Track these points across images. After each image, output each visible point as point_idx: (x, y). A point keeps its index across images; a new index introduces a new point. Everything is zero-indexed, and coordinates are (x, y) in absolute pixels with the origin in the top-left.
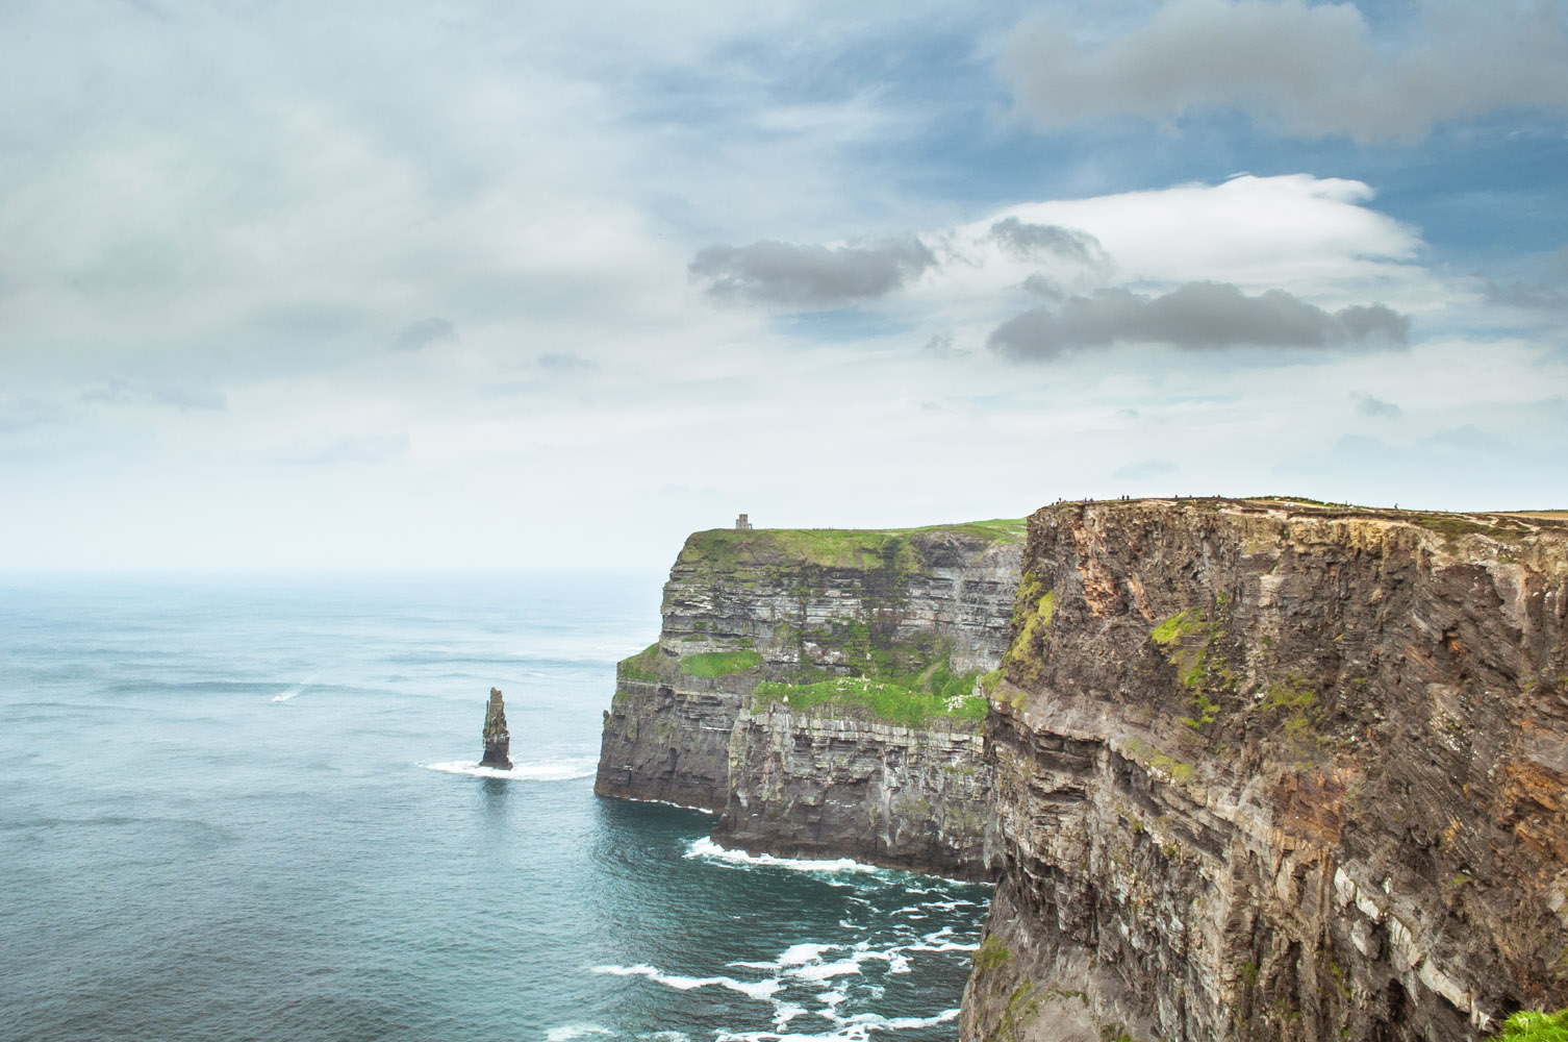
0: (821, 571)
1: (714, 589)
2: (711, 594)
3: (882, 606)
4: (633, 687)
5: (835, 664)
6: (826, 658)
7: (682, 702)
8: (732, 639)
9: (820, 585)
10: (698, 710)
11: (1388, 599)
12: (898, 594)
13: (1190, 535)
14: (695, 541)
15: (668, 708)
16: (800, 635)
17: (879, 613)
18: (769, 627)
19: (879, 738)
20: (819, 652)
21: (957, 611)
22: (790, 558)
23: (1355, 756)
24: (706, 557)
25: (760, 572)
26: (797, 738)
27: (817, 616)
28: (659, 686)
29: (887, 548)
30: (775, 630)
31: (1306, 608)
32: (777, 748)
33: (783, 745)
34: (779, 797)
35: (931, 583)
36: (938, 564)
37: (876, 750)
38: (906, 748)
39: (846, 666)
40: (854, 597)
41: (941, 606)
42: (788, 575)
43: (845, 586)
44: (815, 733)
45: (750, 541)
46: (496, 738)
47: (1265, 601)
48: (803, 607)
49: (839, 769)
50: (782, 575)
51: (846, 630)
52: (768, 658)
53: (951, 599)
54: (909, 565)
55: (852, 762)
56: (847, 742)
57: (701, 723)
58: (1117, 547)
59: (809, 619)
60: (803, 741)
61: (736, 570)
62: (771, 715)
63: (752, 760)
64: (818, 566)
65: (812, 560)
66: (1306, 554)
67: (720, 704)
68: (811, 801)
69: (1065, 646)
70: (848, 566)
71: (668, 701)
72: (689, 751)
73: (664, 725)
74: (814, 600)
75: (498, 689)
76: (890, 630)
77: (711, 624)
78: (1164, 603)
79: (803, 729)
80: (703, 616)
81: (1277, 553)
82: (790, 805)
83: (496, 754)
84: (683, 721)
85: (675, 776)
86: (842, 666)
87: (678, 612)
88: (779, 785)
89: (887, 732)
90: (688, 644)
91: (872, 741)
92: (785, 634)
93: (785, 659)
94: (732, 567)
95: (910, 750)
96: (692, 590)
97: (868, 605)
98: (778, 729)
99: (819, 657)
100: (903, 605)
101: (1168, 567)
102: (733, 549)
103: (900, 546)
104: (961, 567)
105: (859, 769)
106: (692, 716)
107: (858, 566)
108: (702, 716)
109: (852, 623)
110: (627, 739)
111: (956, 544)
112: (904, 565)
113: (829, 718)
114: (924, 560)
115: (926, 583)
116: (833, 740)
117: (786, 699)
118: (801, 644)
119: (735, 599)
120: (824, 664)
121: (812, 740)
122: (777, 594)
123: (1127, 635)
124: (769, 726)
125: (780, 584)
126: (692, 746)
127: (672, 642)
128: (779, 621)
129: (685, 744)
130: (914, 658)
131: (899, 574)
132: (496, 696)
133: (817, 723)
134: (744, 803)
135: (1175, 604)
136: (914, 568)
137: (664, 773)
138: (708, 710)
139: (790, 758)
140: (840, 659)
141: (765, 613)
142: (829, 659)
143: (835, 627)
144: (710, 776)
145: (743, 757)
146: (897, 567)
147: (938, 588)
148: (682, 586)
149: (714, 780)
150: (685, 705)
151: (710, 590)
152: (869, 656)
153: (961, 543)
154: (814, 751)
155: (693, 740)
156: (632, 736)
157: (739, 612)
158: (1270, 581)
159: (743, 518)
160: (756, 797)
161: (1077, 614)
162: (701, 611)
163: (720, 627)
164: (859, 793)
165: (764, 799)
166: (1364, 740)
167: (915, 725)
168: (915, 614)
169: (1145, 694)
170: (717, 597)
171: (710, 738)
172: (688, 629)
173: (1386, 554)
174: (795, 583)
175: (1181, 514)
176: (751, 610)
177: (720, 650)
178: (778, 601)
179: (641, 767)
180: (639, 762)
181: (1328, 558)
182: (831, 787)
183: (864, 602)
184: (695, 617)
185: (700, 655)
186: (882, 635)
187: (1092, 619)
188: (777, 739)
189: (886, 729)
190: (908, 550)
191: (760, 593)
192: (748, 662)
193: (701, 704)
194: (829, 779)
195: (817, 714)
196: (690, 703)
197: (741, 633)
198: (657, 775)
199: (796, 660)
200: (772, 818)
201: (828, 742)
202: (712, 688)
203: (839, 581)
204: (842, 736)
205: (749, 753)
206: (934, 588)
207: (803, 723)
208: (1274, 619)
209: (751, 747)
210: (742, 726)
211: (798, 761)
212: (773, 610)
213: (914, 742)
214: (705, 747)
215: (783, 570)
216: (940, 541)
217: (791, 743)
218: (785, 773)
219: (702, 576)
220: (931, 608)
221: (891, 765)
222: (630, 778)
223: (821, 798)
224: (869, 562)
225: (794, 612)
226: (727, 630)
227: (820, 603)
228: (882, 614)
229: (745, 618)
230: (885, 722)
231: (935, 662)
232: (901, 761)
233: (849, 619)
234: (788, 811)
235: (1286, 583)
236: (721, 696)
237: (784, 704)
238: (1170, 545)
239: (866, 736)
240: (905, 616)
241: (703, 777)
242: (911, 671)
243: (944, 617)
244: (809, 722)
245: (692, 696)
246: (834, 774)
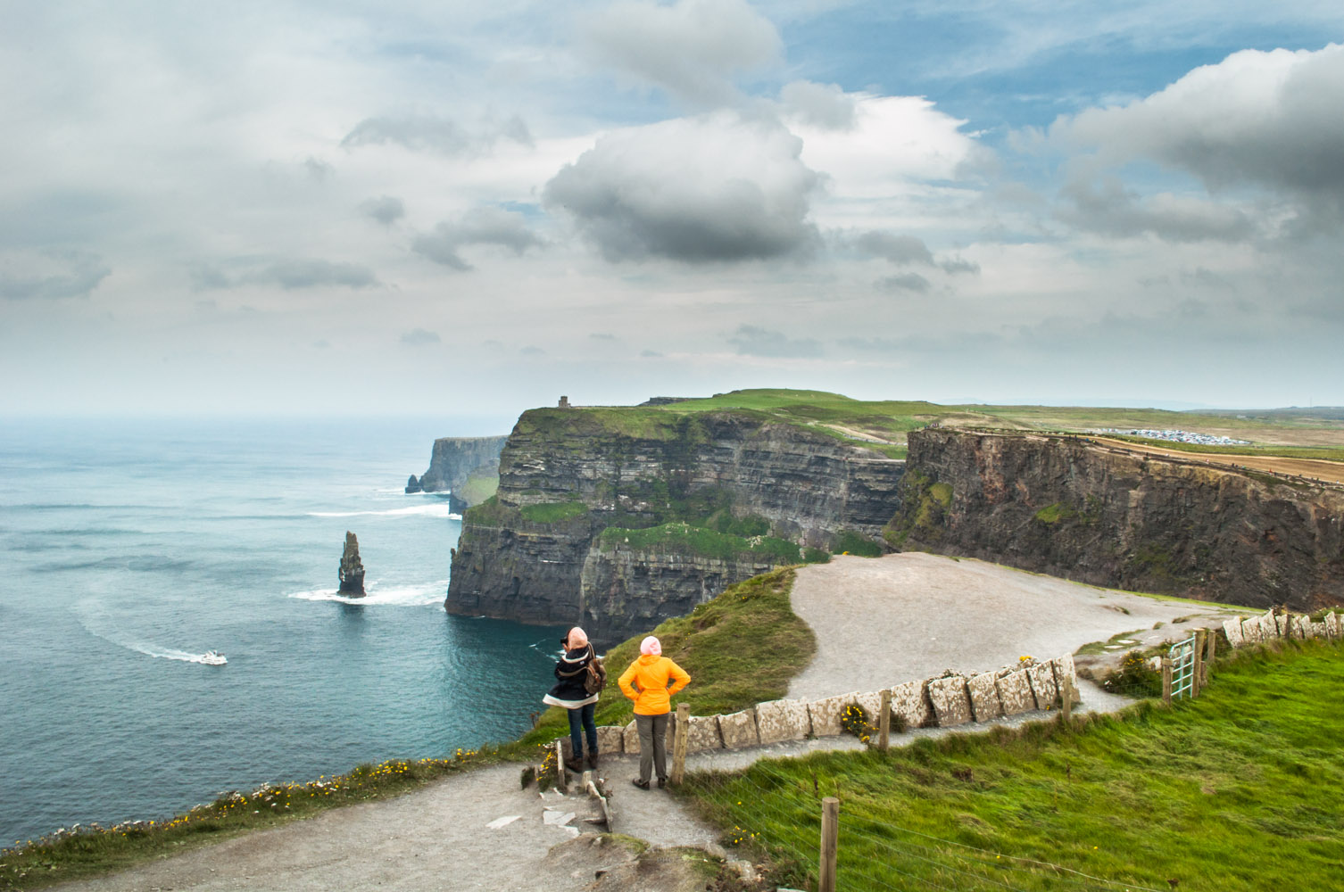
0: (632, 441)
1: (546, 455)
2: (544, 459)
3: (677, 468)
4: (478, 531)
5: (643, 511)
6: (636, 507)
7: (524, 542)
8: (561, 493)
9: (631, 452)
10: (538, 547)
11: (1224, 511)
12: (690, 459)
14: (527, 417)
15: (510, 547)
16: (615, 489)
17: (675, 473)
18: (592, 484)
19: (699, 568)
20: (631, 503)
21: (736, 472)
22: (608, 431)
23: (1204, 589)
24: (538, 430)
25: (584, 442)
26: (636, 568)
27: (629, 475)
28: (501, 529)
29: (681, 425)
30: (597, 486)
31: (1161, 510)
32: (620, 576)
33: (625, 574)
34: (622, 612)
35: (716, 451)
36: (720, 437)
37: (696, 577)
38: (720, 575)
39: (651, 513)
40: (656, 462)
41: (723, 468)
42: (606, 445)
43: (652, 453)
44: (651, 565)
45: (576, 418)
46: (353, 572)
47: (1134, 504)
48: (618, 469)
49: (670, 591)
50: (603, 445)
51: (651, 486)
52: (592, 508)
53: (731, 463)
54: (698, 438)
55: (678, 586)
56: (675, 570)
57: (539, 557)
58: (1008, 463)
59: (622, 478)
60: (641, 572)
61: (565, 441)
62: (616, 552)
63: (601, 586)
64: (628, 437)
65: (625, 433)
66: (1163, 481)
67: (555, 542)
68: (648, 614)
69: (968, 520)
70: (653, 438)
71: (509, 541)
72: (529, 579)
73: (507, 559)
74: (627, 464)
76: (683, 485)
77: (544, 481)
78: (1042, 497)
79: (642, 562)
80: (537, 475)
81: (1140, 479)
82: (631, 618)
83: (352, 584)
84: (525, 556)
85: (518, 598)
86: (647, 513)
87: (517, 472)
88: (622, 604)
89: (706, 563)
90: (526, 497)
91: (694, 570)
92: (604, 489)
93: (604, 508)
94: (562, 439)
95: (723, 576)
96: (529, 455)
97: (667, 467)
99: (631, 506)
100: (694, 467)
102: (561, 424)
103: (690, 423)
104: (740, 439)
105: (684, 590)
106: (532, 552)
107: (660, 438)
108: (540, 552)
109: (655, 480)
110: (475, 570)
111: (736, 423)
112: (696, 438)
114: (710, 434)
115: (712, 451)
116: (664, 569)
117: (627, 540)
118: (616, 496)
119: (564, 462)
120: (634, 511)
121: (648, 570)
122: (597, 459)
123: (1015, 515)
124: (615, 560)
125: (600, 452)
126: (532, 575)
127: (511, 497)
128: (600, 479)
129: (526, 574)
130: (702, 506)
131: (691, 444)
132: (351, 538)
133: (652, 557)
134: (595, 617)
135: (1050, 499)
136: (702, 440)
137: (508, 596)
138: (545, 547)
139: (631, 584)
140: (647, 507)
141: (589, 473)
142: (638, 508)
143: (643, 484)
144: (547, 598)
145: (594, 584)
146: (689, 438)
147: (721, 455)
148: (521, 452)
149: (550, 601)
150: (527, 544)
151: (543, 456)
152: (668, 505)
153: (740, 422)
154: (650, 578)
155: (533, 570)
156: (479, 568)
157: (567, 472)
158: (1136, 494)
159: (564, 399)
160: (604, 613)
161: (977, 501)
162: (536, 472)
163: (551, 484)
164: (683, 608)
165: (610, 614)
166: (1209, 581)
167: (726, 558)
168: (702, 474)
169: (1031, 551)
170: (549, 461)
171: (546, 569)
172: (526, 485)
173: (1222, 488)
174: (611, 451)
175: (1055, 447)
176: (577, 471)
177: (551, 502)
178: (598, 464)
179: (488, 592)
180: (486, 588)
181: (1178, 485)
182: (663, 603)
183: (664, 465)
184: (531, 476)
185: (535, 505)
186: (678, 489)
187: (987, 504)
188: (621, 569)
189: (705, 561)
190: (696, 426)
191: (585, 458)
192: (577, 511)
193: (540, 543)
194: (662, 598)
195: (653, 551)
196: (530, 542)
197: (568, 488)
198: (502, 598)
199: (613, 509)
200: (617, 628)
201: (661, 571)
202: (549, 531)
203: (646, 449)
204: (672, 566)
205: (598, 580)
206: (717, 455)
207: (642, 557)
208: (1139, 514)
209: (600, 576)
210: (592, 560)
211: (637, 585)
212: (595, 471)
213: (726, 570)
214: (543, 576)
215: (603, 441)
216: (723, 420)
217: (630, 571)
218: (627, 595)
219: (537, 445)
220: (715, 469)
221: (708, 587)
222: (478, 601)
223: (655, 611)
224: (667, 435)
225: (611, 473)
226: (557, 485)
227: (631, 466)
228: (677, 474)
229: (572, 477)
230: (704, 556)
231: (719, 509)
232: (715, 584)
233: (652, 477)
234: (629, 622)
236: (556, 537)
237: (626, 544)
238: (1047, 464)
239: (689, 566)
240: (695, 475)
241: (542, 599)
242: (700, 515)
243: (726, 476)
244: (646, 557)
245: (532, 537)
246: (666, 594)
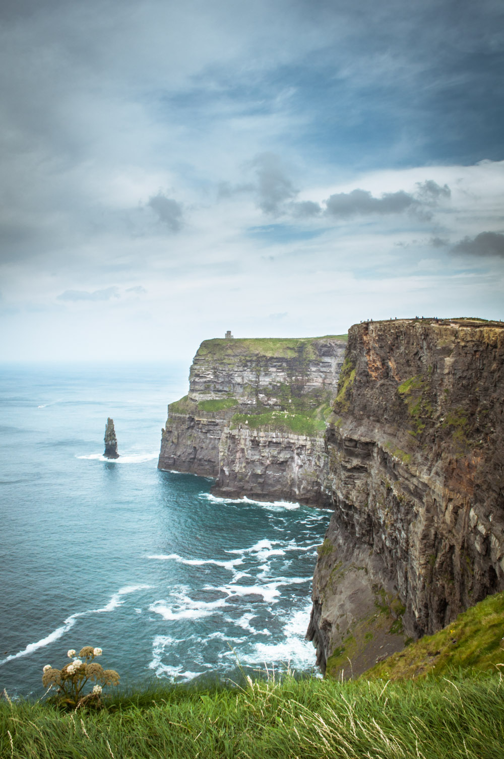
0: (266, 359)
1: (214, 368)
2: (213, 371)
3: (297, 376)
4: (175, 417)
5: (274, 405)
6: (269, 402)
7: (199, 424)
8: (223, 393)
9: (266, 366)
10: (207, 428)
11: (499, 369)
12: (305, 370)
13: (417, 338)
14: (205, 345)
15: (192, 427)
16: (256, 391)
17: (295, 379)
18: (241, 387)
19: (292, 441)
20: (266, 399)
21: (333, 378)
22: (251, 352)
23: (481, 451)
24: (210, 353)
25: (236, 360)
26: (252, 441)
27: (265, 381)
28: (188, 416)
29: (300, 347)
30: (244, 388)
31: (465, 374)
32: (242, 446)
33: (245, 445)
34: (244, 470)
35: (321, 364)
36: (324, 355)
37: (291, 447)
38: (305, 446)
39: (279, 406)
40: (283, 372)
41: (326, 375)
42: (251, 361)
43: (279, 366)
44: (261, 439)
45: (232, 344)
46: (110, 443)
47: (446, 371)
48: (258, 377)
49: (273, 456)
50: (247, 361)
51: (279, 388)
52: (240, 402)
53: (330, 372)
54: (310, 356)
55: (279, 453)
56: (276, 443)
57: (208, 434)
58: (383, 344)
59: (261, 383)
60: (255, 443)
61: (224, 359)
62: (239, 430)
63: (231, 452)
64: (265, 356)
65: (262, 353)
66: (465, 346)
67: (217, 425)
68: (259, 472)
69: (359, 395)
70: (280, 356)
71: (192, 424)
72: (202, 448)
73: (191, 435)
74: (263, 373)
75: (111, 418)
76: (301, 388)
77: (213, 385)
78: (405, 372)
79: (255, 437)
80: (209, 381)
81: (453, 346)
82: (249, 474)
83: (111, 451)
84: (200, 433)
85: (196, 460)
86: (277, 406)
87: (197, 380)
88: (244, 465)
89: (296, 438)
90: (201, 396)
91: (289, 443)
92: (249, 390)
93: (249, 402)
94: (223, 357)
95: (308, 447)
96: (203, 369)
97: (290, 376)
98: (243, 437)
99: (266, 401)
100: (307, 375)
101: (407, 354)
102: (222, 348)
103: (306, 346)
104: (336, 356)
105: (282, 457)
106: (204, 431)
107: (285, 356)
108: (209, 431)
109: (282, 384)
110: (173, 442)
111: (333, 345)
112: (308, 356)
113: (268, 431)
114: (317, 353)
115: (318, 364)
116: (270, 442)
117: (247, 422)
118: (257, 395)
119: (224, 373)
120: (268, 405)
121: (259, 442)
122: (245, 370)
123: (387, 389)
124: (239, 436)
125: (246, 366)
126: (204, 446)
127: (194, 394)
128: (246, 383)
129: (200, 444)
130: (312, 401)
131: (305, 360)
132: (110, 422)
133: (262, 434)
134: (227, 473)
135: (410, 373)
136: (313, 357)
137: (191, 459)
138: (211, 428)
139: (249, 451)
140: (276, 402)
141: (239, 380)
142: (271, 402)
143: (274, 386)
144: (213, 460)
145: (226, 451)
146: (304, 357)
147: (324, 367)
148: (199, 367)
149: (215, 462)
150: (200, 426)
151: (212, 369)
152: (290, 401)
153: (336, 344)
154: (261, 448)
155: (204, 443)
156: (175, 441)
157: (227, 379)
158: (449, 360)
159: (229, 333)
160: (233, 470)
161: (365, 378)
162: (208, 379)
163: (217, 387)
164: (283, 468)
165: (236, 471)
166: (486, 442)
167: (310, 435)
168: (313, 380)
169: (394, 419)
170: (215, 372)
171: (212, 442)
172: (202, 388)
173: (499, 346)
174: (254, 365)
175: (413, 327)
176: (232, 378)
177: (217, 398)
178: (245, 374)
179: (179, 456)
180: (178, 454)
181: (475, 348)
182: (269, 465)
183: (288, 374)
184: (205, 382)
185: (207, 401)
186: (296, 390)
187: (372, 381)
188: (242, 442)
189: (296, 437)
190: (310, 348)
191: (236, 370)
192: (231, 404)
193: (208, 425)
194: (268, 461)
195: (262, 430)
196: (202, 424)
197: (227, 390)
198: (187, 460)
199: (254, 403)
200: (240, 480)
201: (267, 443)
202: (214, 417)
203: (276, 364)
204: (274, 440)
205: (229, 449)
206: (322, 367)
207: (255, 434)
208: (450, 380)
209: (230, 446)
210: (225, 436)
211: (253, 452)
212: (243, 378)
213: (309, 443)
214: (210, 446)
215: (248, 358)
216: (325, 343)
217: (249, 444)
218: (247, 459)
219: (208, 362)
220: (321, 377)
221: (298, 454)
222: (174, 461)
223: (264, 470)
224: (290, 355)
225: (254, 379)
226: (221, 388)
227: (266, 375)
228: (297, 380)
229: (230, 382)
230: (295, 433)
231: (323, 403)
232: (303, 452)
233: (280, 382)
234: (248, 477)
235: (456, 362)
236: (218, 421)
237: (246, 425)
238: (408, 343)
239: (286, 440)
240: (308, 381)
241: (209, 461)
242: (311, 408)
243: (327, 381)
244: (258, 433)
245: (204, 421)
246: (270, 459)
